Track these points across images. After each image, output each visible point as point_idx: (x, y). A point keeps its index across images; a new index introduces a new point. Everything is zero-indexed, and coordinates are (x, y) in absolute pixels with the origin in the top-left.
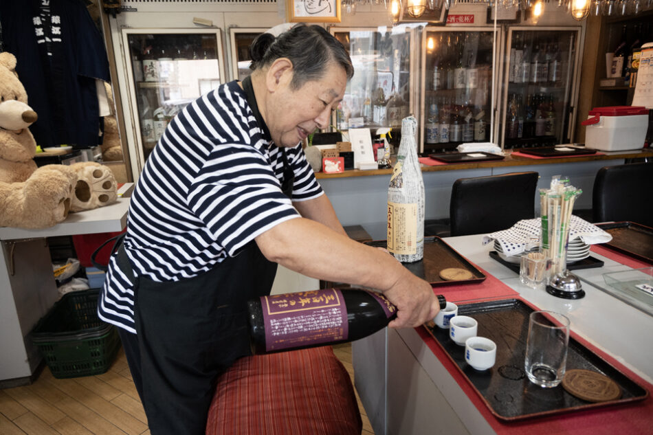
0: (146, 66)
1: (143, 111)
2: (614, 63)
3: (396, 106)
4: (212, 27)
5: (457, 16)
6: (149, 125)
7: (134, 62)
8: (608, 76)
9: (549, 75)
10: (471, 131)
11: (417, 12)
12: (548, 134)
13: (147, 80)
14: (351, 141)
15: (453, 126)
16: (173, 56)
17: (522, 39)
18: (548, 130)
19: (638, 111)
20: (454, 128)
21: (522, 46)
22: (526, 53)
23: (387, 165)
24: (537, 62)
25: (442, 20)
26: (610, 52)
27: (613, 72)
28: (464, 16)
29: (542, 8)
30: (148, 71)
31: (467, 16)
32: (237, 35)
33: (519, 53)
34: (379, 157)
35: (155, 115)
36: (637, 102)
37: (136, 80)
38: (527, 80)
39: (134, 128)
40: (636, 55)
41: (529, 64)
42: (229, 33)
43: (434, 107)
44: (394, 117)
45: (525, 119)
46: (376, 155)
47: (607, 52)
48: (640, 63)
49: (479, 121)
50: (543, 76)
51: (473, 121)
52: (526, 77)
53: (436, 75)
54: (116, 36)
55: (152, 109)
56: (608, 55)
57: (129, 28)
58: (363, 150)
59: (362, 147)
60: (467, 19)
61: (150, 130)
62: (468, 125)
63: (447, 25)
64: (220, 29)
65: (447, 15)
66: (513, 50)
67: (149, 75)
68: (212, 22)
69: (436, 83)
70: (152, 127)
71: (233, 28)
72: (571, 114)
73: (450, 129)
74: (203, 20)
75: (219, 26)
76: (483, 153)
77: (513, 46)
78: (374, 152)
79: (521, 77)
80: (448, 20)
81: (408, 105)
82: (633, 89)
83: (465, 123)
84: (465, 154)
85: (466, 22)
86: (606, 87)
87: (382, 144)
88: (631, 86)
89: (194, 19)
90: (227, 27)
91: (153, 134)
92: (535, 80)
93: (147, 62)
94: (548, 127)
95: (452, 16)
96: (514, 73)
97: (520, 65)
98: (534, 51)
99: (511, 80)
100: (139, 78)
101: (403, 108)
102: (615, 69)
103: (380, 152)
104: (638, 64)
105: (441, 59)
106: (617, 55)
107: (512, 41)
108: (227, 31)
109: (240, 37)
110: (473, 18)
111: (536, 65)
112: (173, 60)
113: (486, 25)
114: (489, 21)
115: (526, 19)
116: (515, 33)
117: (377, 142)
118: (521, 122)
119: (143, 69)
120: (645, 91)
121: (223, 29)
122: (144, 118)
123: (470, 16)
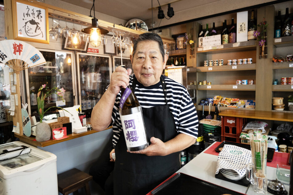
5: (91, 49)
25: (85, 50)
28: (94, 49)
31: (96, 49)
40: (166, 71)
43: (83, 92)
46: (82, 123)
48: (168, 74)
53: (83, 76)
58: (74, 120)
63: (87, 52)
65: (87, 48)
69: (83, 80)
78: (81, 120)
80: (88, 50)
85: (95, 52)
107: (115, 62)
110: (98, 51)
113: (104, 54)
114: (105, 53)
115: (118, 54)
116: (115, 59)
117: (82, 114)
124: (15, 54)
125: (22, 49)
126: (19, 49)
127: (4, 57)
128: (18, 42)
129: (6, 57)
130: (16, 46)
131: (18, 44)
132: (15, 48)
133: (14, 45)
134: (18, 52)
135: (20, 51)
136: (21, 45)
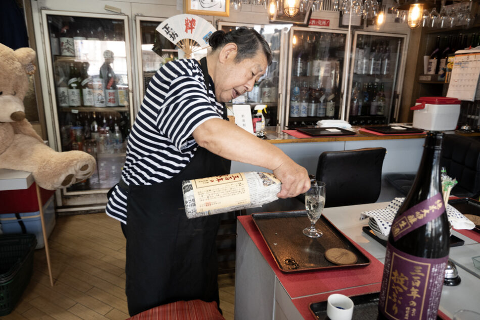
0: (63, 43)
1: (59, 80)
2: (430, 64)
3: (268, 87)
4: (121, 14)
5: (317, 20)
6: (63, 92)
7: (52, 39)
8: (425, 73)
9: (381, 69)
10: (323, 108)
11: (292, 13)
12: (379, 113)
13: (63, 54)
14: (235, 116)
15: (310, 104)
16: (87, 36)
17: (363, 41)
18: (380, 111)
19: (454, 101)
20: (311, 106)
21: (363, 46)
22: (366, 52)
23: (264, 136)
24: (373, 59)
25: (305, 22)
26: (427, 55)
27: (429, 70)
28: (322, 20)
29: (384, 18)
30: (64, 47)
31: (324, 20)
32: (142, 22)
33: (361, 51)
34: (258, 129)
35: (69, 84)
36: (450, 94)
37: (54, 54)
38: (366, 72)
39: (50, 94)
40: (451, 59)
41: (367, 60)
42: (135, 21)
43: (297, 89)
44: (266, 96)
45: (363, 101)
46: (254, 127)
47: (424, 55)
48: (454, 64)
49: (330, 101)
50: (377, 69)
51: (326, 101)
52: (366, 70)
53: (299, 64)
54: (36, 16)
55: (67, 78)
56: (426, 58)
57: (48, 9)
58: (244, 123)
59: (244, 121)
60: (324, 23)
61: (64, 96)
62: (322, 104)
63: (309, 26)
64: (128, 16)
65: (309, 19)
66: (358, 48)
67: (65, 51)
68: (120, 10)
69: (299, 71)
70: (66, 94)
71: (139, 16)
72: (397, 99)
73: (308, 106)
74: (113, 8)
75: (126, 14)
76: (338, 128)
77: (358, 46)
78: (253, 124)
79: (362, 69)
80: (310, 23)
81: (278, 87)
82: (448, 84)
83: (320, 102)
84: (324, 129)
85: (324, 25)
86: (424, 81)
87: (259, 119)
88: (446, 82)
89: (106, 6)
90: (133, 15)
91: (67, 100)
92: (371, 73)
93: (64, 40)
94: (380, 108)
95: (314, 19)
96: (357, 66)
97: (361, 61)
98: (372, 51)
99: (355, 72)
100: (56, 53)
101: (273, 88)
102: (430, 68)
103: (258, 124)
104: (452, 66)
105: (303, 53)
106: (432, 58)
107: (357, 42)
108: (133, 18)
109: (145, 24)
110: (329, 23)
111: (373, 61)
112: (87, 39)
113: (338, 28)
114: (341, 26)
115: (367, 26)
116: (359, 35)
117: (256, 117)
118: (360, 103)
119: (60, 44)
120: (457, 86)
121: (130, 16)
122: (59, 86)
123: (327, 21)
124: (187, 32)
125: (194, 25)
126: (191, 25)
127: (176, 36)
128: (190, 17)
129: (177, 36)
130: (189, 21)
131: (191, 20)
132: (187, 25)
133: (186, 20)
134: (190, 30)
135: (192, 28)
136: (193, 20)
